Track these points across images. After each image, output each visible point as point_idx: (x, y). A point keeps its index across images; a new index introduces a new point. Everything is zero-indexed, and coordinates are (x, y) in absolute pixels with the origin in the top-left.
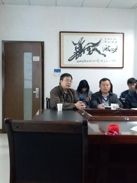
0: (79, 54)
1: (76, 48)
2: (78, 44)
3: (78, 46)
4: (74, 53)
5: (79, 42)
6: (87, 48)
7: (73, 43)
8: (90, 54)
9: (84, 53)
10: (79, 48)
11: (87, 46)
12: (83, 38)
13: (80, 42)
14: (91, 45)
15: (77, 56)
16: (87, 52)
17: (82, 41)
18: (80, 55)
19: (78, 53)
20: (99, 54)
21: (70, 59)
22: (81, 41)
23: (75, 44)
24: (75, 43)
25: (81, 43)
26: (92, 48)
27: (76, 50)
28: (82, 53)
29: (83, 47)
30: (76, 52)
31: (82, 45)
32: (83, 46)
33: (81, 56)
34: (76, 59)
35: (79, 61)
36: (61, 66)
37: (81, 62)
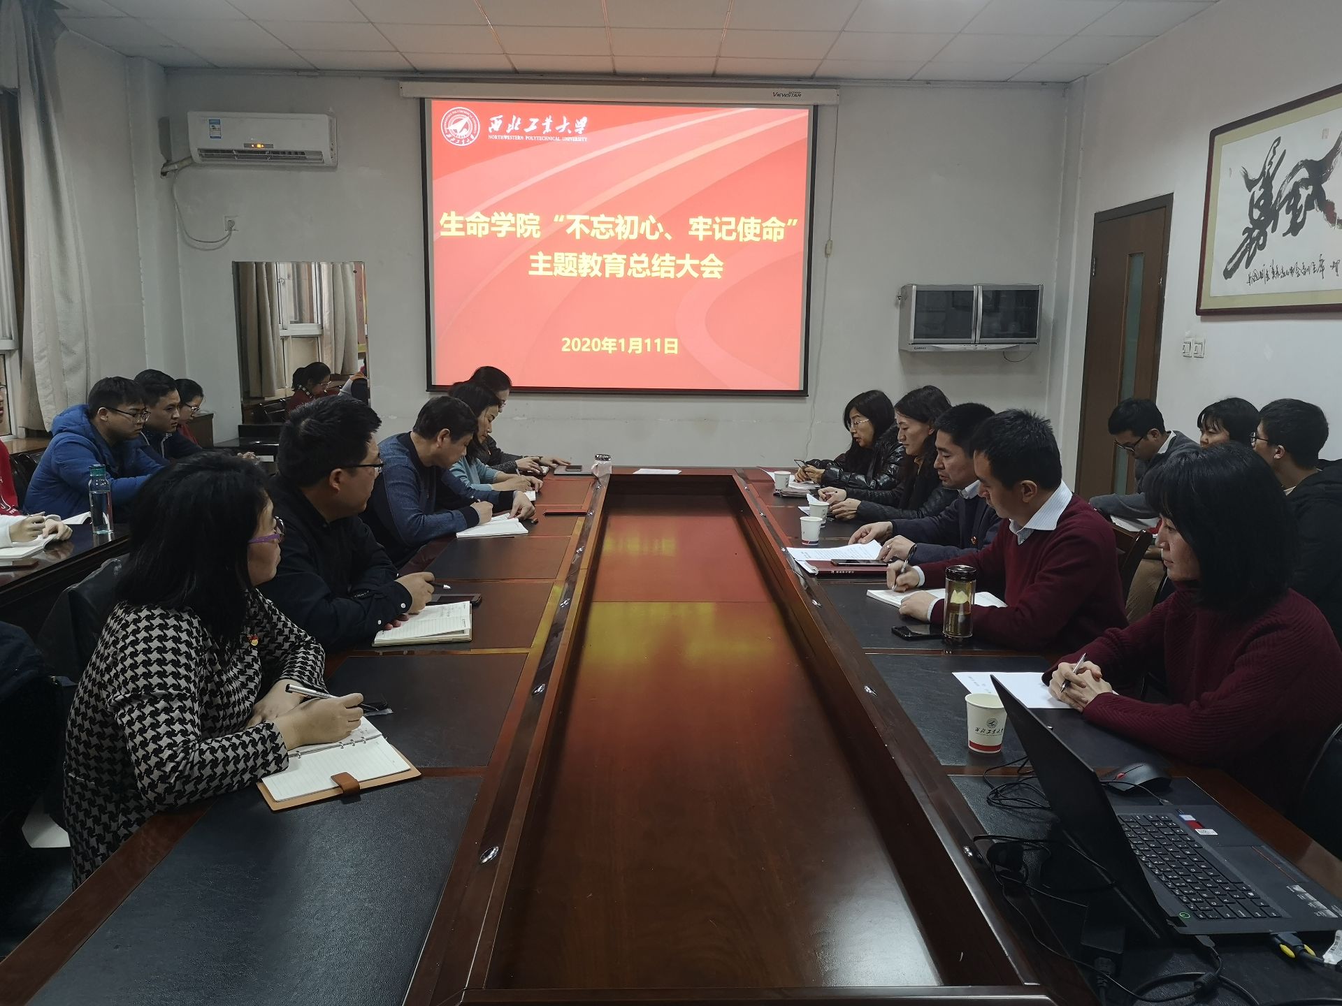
0: (1258, 238)
1: (1253, 205)
2: (1260, 184)
3: (1258, 191)
4: (1243, 234)
5: (1264, 167)
6: (1289, 197)
7: (1246, 176)
8: (1295, 228)
9: (1274, 230)
10: (1262, 202)
11: (1289, 187)
12: (1279, 140)
13: (1267, 167)
14: (1303, 173)
15: (1250, 245)
16: (1285, 219)
17: (1275, 161)
18: (1261, 242)
19: (1256, 232)
20: (1327, 224)
21: (1230, 267)
22: (1271, 163)
23: (1250, 184)
24: (1251, 177)
25: (1271, 172)
26: (1305, 193)
27: (1251, 214)
28: (1269, 229)
29: (1275, 192)
30: (1251, 226)
31: (1274, 182)
32: (1276, 185)
33: (1262, 247)
34: (1247, 265)
35: (1255, 276)
36: (1202, 308)
37: (1262, 277)
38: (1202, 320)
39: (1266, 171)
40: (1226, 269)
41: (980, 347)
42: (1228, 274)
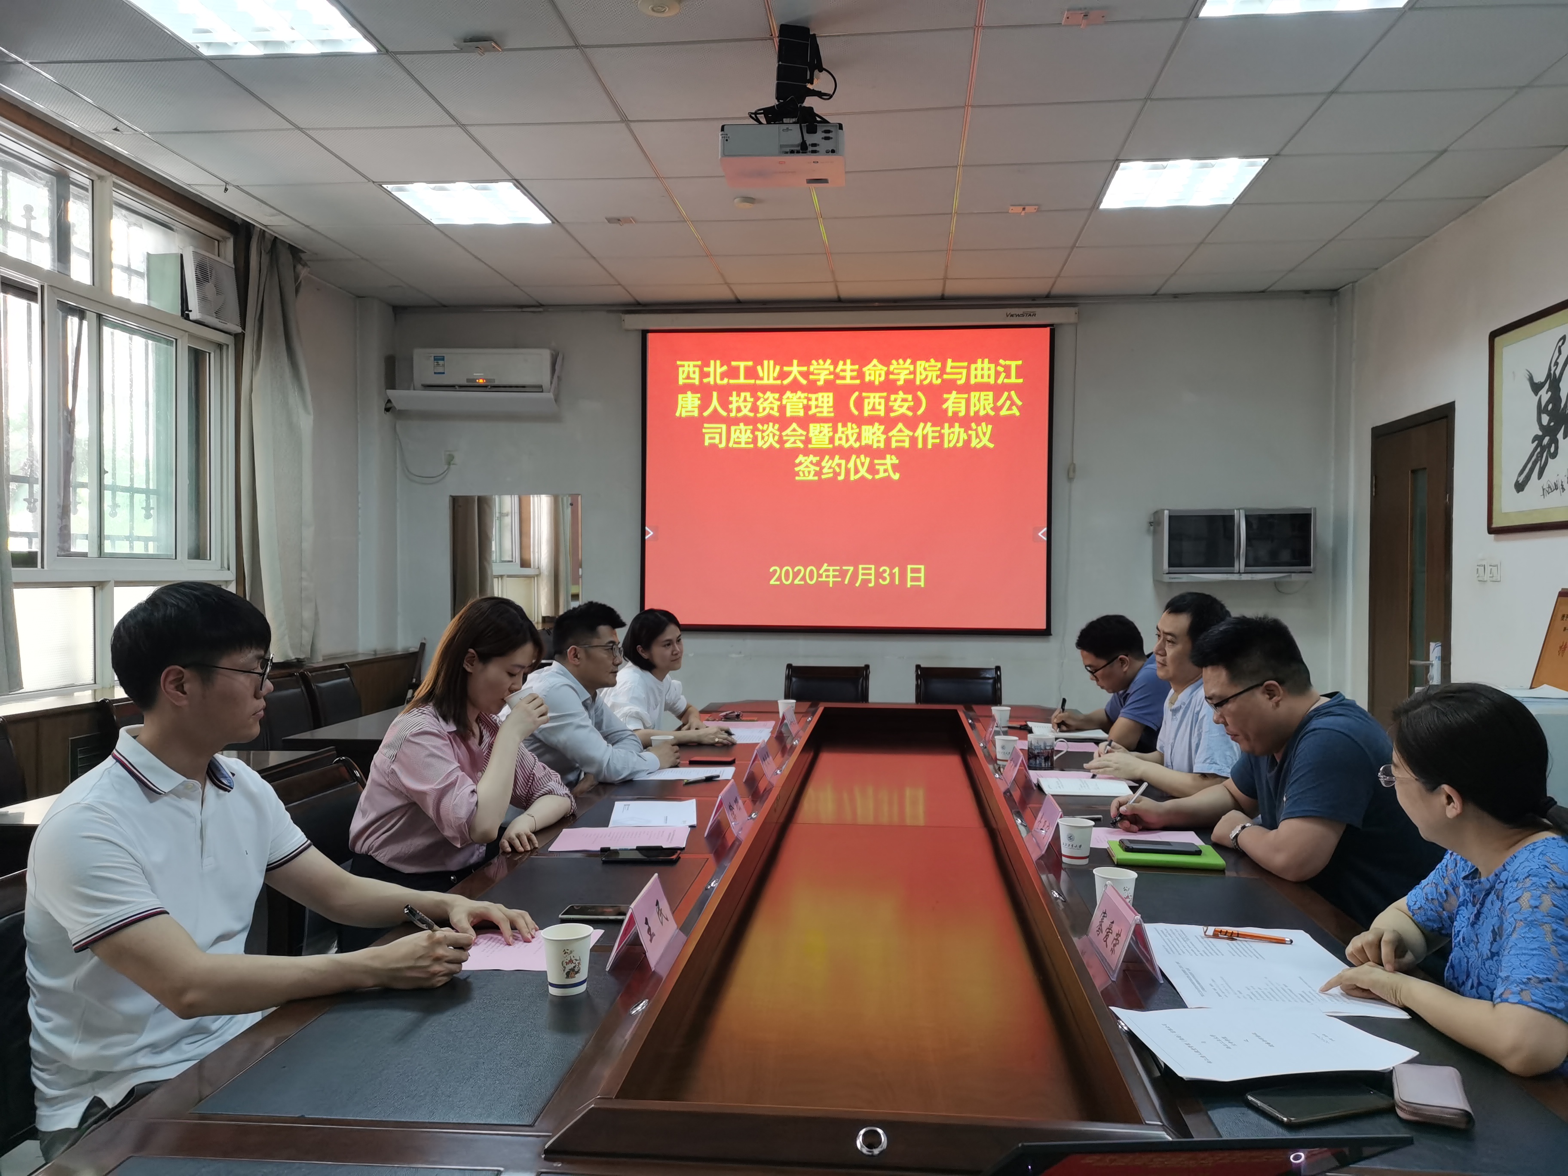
0: (1549, 446)
1: (1541, 410)
2: (1547, 386)
3: (1545, 395)
4: (1533, 442)
5: (1550, 369)
7: (1531, 379)
9: (1565, 436)
10: (1550, 407)
12: (1564, 339)
13: (1553, 369)
15: (1542, 453)
17: (1561, 363)
18: (1552, 450)
19: (1547, 439)
21: (1521, 479)
22: (1556, 364)
23: (1536, 388)
24: (1536, 380)
25: (1558, 373)
27: (1539, 420)
28: (1560, 436)
29: (1563, 395)
30: (1540, 433)
31: (1561, 385)
32: (1564, 387)
33: (1554, 455)
34: (1540, 476)
35: (1549, 487)
36: (1494, 525)
37: (1556, 489)
38: (1496, 540)
39: (1552, 372)
40: (1517, 482)
41: (1245, 577)
42: (1520, 487)
